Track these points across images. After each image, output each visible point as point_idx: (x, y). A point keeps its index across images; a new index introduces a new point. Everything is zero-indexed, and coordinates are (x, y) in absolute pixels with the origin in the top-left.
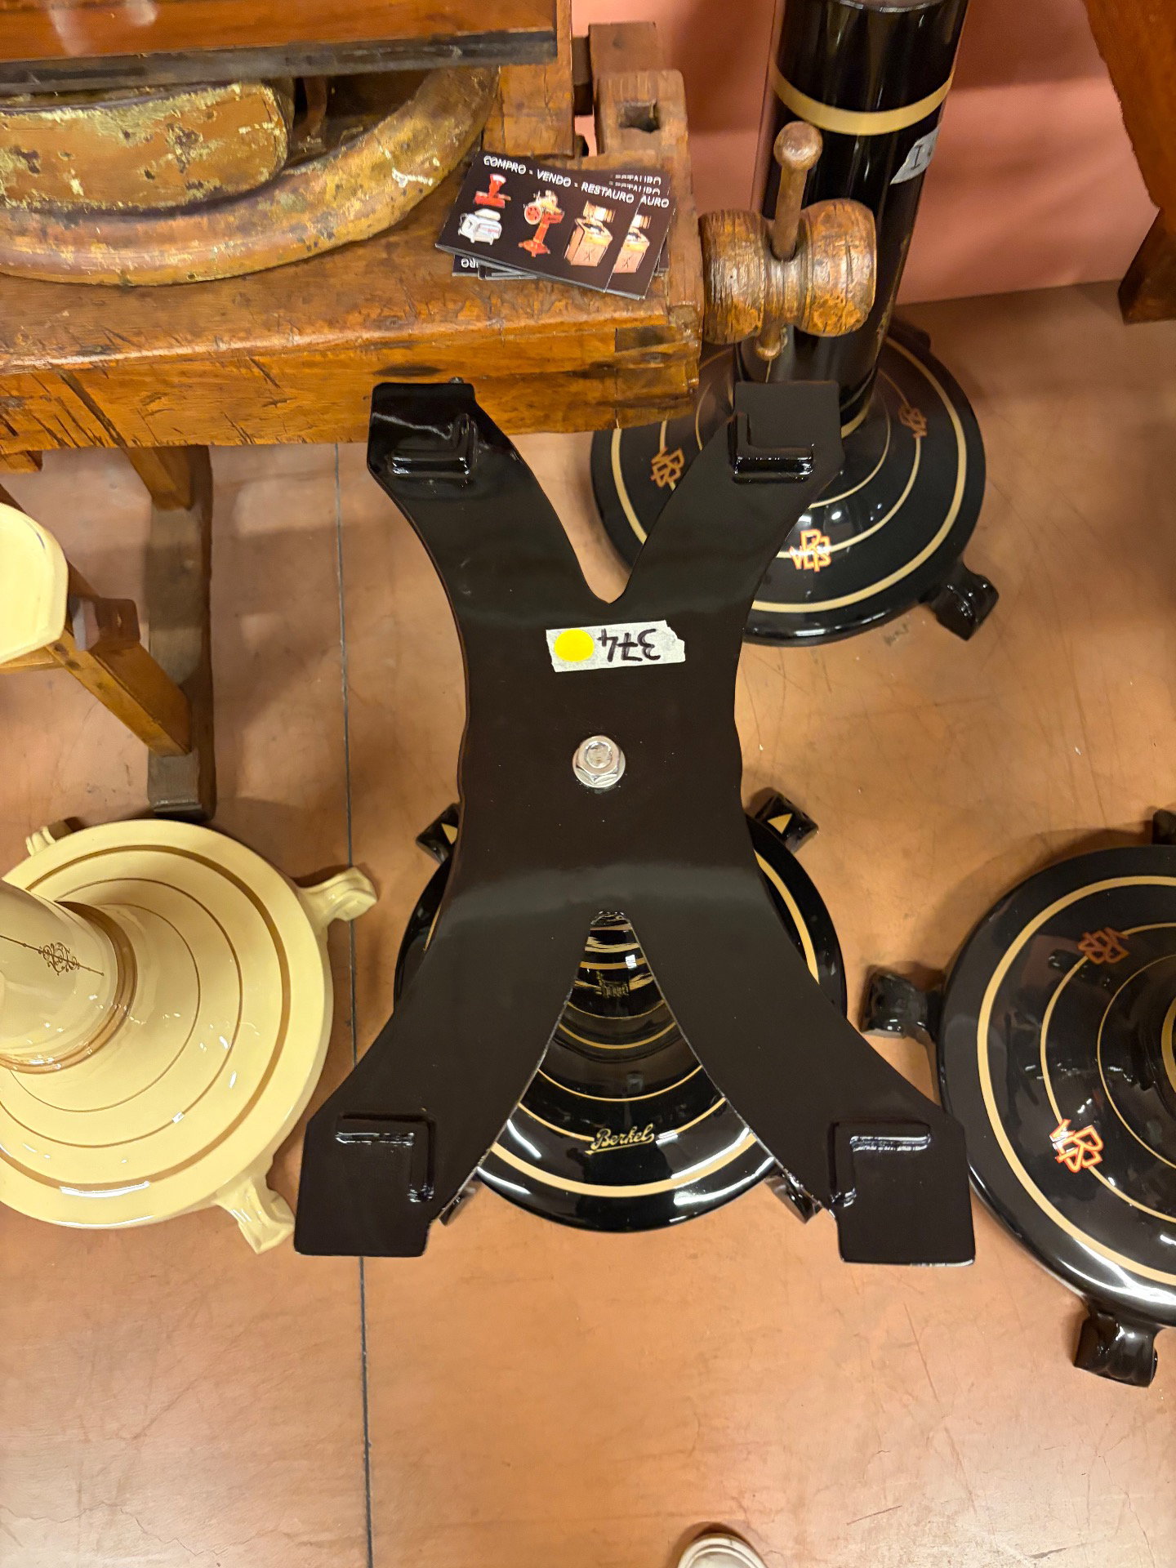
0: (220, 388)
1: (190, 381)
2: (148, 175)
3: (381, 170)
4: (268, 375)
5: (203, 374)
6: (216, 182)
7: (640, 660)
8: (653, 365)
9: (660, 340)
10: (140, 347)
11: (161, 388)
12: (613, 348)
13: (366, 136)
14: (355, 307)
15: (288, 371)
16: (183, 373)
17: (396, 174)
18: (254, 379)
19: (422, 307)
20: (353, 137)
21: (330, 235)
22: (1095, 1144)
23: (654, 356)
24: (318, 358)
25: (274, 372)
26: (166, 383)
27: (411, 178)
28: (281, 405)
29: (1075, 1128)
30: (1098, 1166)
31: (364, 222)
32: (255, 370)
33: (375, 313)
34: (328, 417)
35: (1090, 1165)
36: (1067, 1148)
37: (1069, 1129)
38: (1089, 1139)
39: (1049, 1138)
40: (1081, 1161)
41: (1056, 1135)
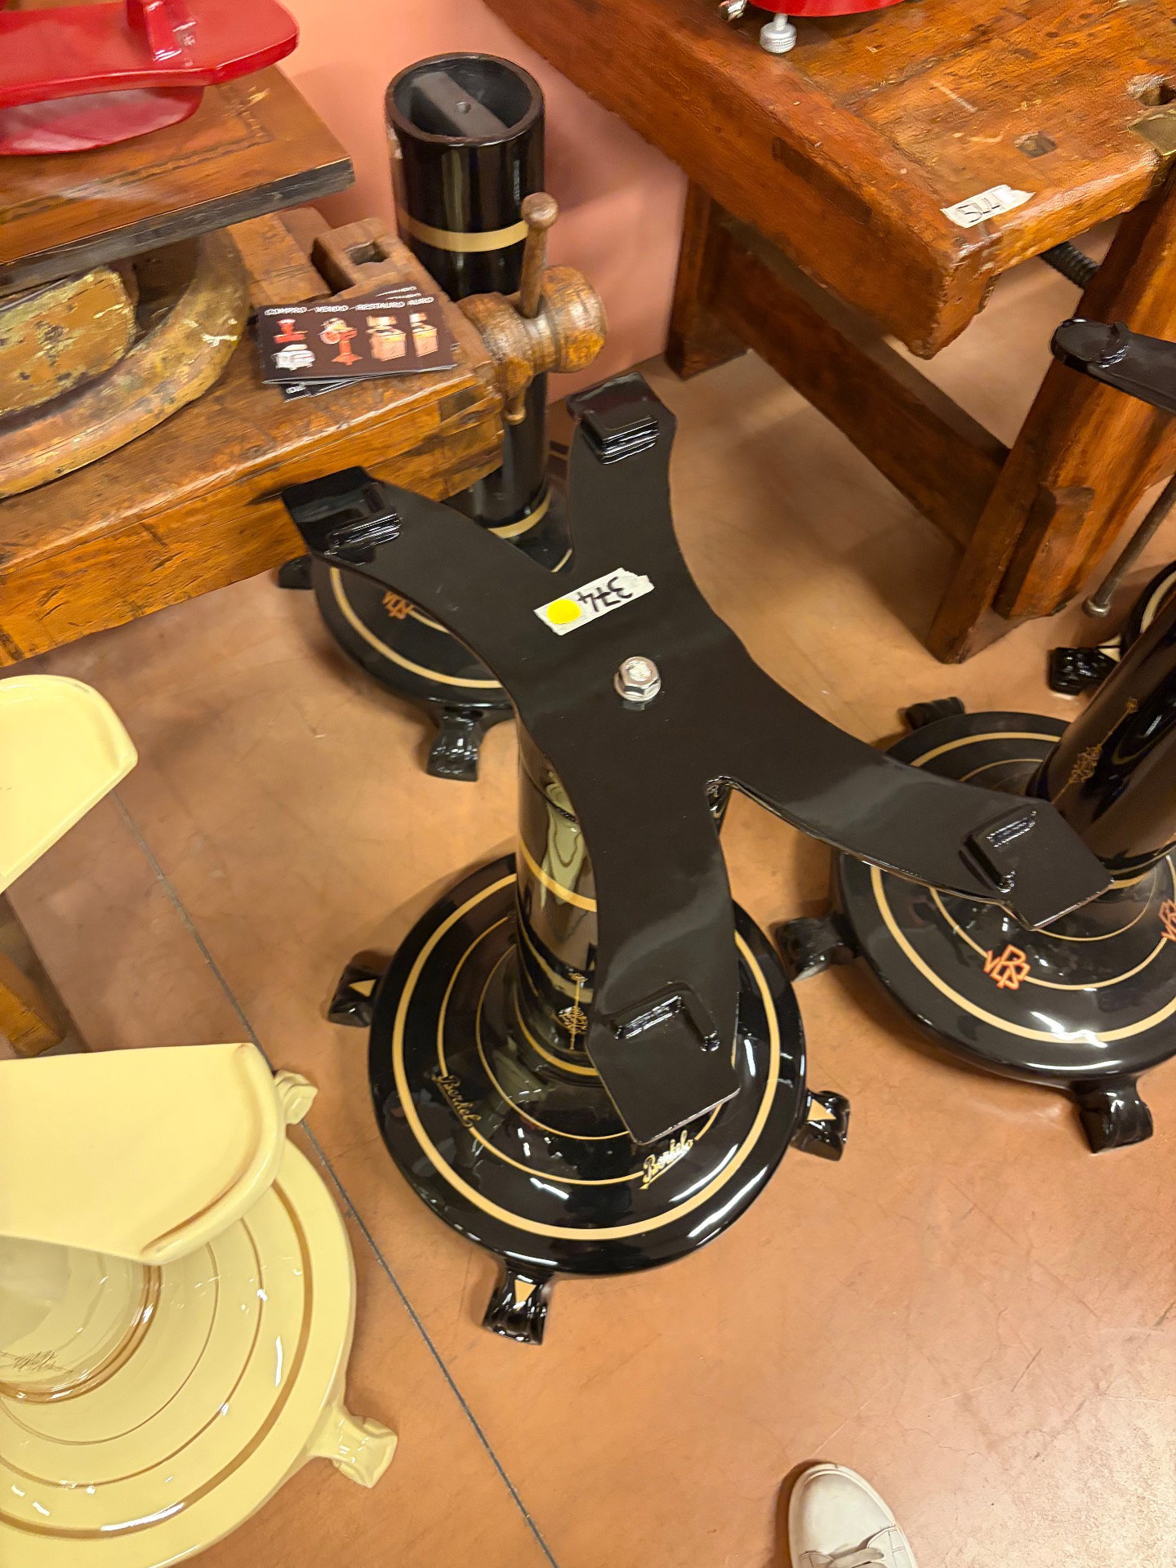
0: (112, 564)
1: (82, 565)
2: (24, 376)
3: (193, 337)
4: (155, 535)
5: (98, 553)
6: (81, 369)
7: (618, 602)
8: (471, 425)
9: (473, 401)
10: (34, 545)
11: (58, 582)
12: (438, 419)
13: (172, 314)
14: (216, 452)
15: (174, 525)
16: (79, 559)
17: (207, 338)
18: (144, 544)
19: (275, 432)
20: (163, 316)
21: (172, 401)
22: (1018, 957)
23: (470, 416)
24: (199, 504)
25: (161, 530)
26: (62, 574)
27: (219, 338)
28: (168, 564)
29: (997, 954)
30: (1030, 974)
31: (196, 382)
32: (145, 534)
33: (237, 449)
34: (210, 563)
35: (1023, 976)
36: (1001, 973)
37: (994, 957)
38: (1012, 956)
39: (985, 973)
40: (1016, 977)
41: (988, 968)
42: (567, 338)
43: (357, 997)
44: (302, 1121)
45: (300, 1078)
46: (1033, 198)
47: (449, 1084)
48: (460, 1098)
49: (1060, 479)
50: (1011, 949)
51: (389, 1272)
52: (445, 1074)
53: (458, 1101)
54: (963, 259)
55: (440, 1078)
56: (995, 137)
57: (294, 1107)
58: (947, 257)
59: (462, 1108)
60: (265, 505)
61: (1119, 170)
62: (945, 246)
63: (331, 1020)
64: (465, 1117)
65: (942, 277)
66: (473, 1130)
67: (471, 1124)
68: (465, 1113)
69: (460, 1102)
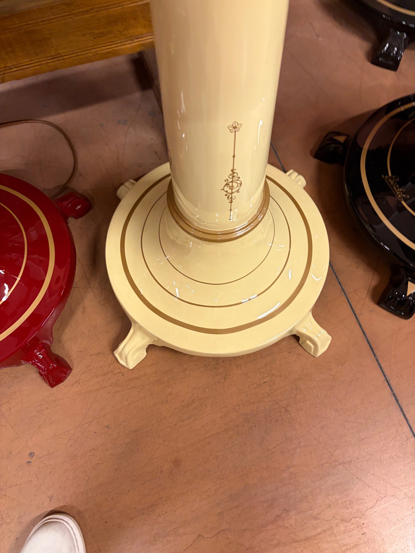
48: (398, 186)
52: (390, 175)
55: (386, 177)
59: (398, 191)
64: (400, 196)
66: (403, 202)
67: (402, 199)
68: (400, 194)
69: (397, 188)
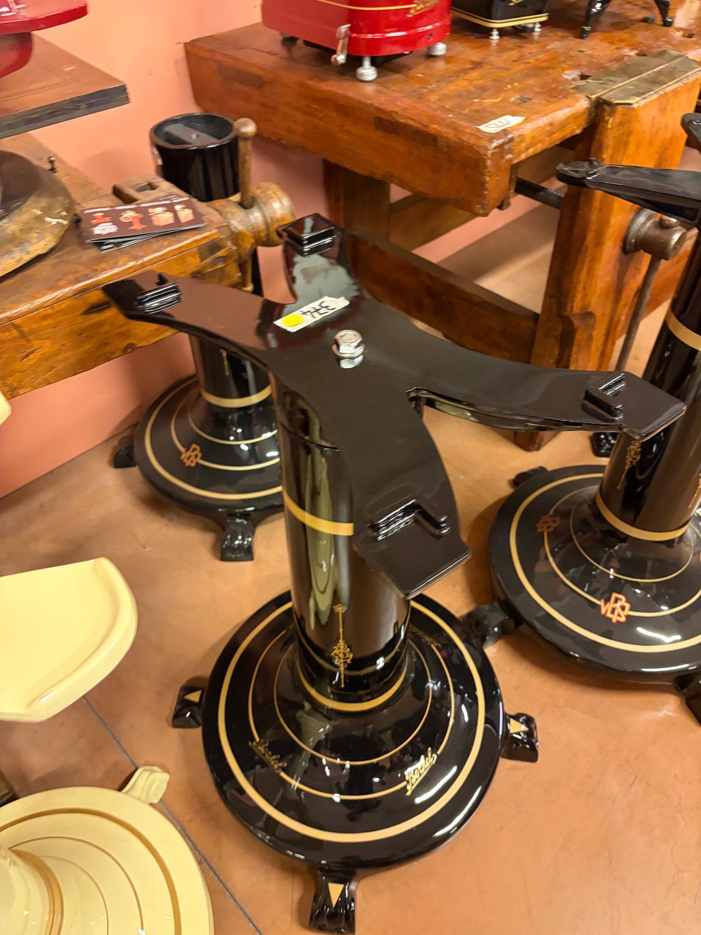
3: (39, 218)
4: (21, 332)
7: (328, 312)
8: (220, 266)
9: (219, 248)
12: (198, 260)
13: (24, 205)
14: (59, 280)
15: (35, 326)
17: (48, 219)
18: (14, 339)
19: (96, 268)
20: (19, 206)
21: (29, 254)
22: (621, 600)
23: (219, 259)
24: (49, 311)
25: (26, 329)
27: (56, 220)
28: (32, 356)
29: (607, 600)
30: (631, 609)
31: (42, 243)
32: (14, 331)
33: (72, 277)
34: (60, 357)
35: (627, 612)
36: (613, 612)
37: (606, 603)
38: (617, 600)
39: (602, 615)
40: (622, 613)
41: (603, 611)
42: (272, 219)
43: (190, 704)
44: (161, 800)
45: (156, 768)
46: (526, 119)
47: (262, 746)
48: (270, 753)
49: (575, 308)
50: (615, 595)
51: (235, 901)
52: (258, 739)
53: (269, 756)
54: (495, 148)
55: (254, 743)
56: (497, 98)
57: (153, 788)
58: (487, 149)
59: (273, 760)
60: (93, 316)
61: (569, 106)
62: (484, 143)
63: (175, 726)
64: (276, 766)
65: (484, 161)
66: (283, 774)
67: (280, 770)
68: (275, 763)
69: (271, 756)
